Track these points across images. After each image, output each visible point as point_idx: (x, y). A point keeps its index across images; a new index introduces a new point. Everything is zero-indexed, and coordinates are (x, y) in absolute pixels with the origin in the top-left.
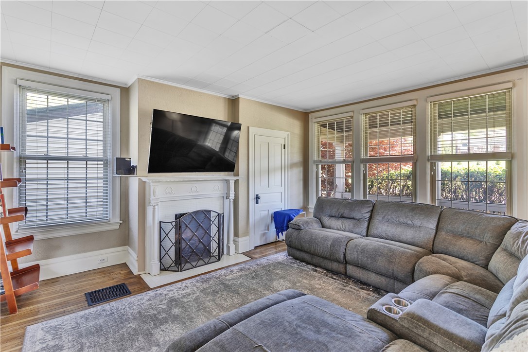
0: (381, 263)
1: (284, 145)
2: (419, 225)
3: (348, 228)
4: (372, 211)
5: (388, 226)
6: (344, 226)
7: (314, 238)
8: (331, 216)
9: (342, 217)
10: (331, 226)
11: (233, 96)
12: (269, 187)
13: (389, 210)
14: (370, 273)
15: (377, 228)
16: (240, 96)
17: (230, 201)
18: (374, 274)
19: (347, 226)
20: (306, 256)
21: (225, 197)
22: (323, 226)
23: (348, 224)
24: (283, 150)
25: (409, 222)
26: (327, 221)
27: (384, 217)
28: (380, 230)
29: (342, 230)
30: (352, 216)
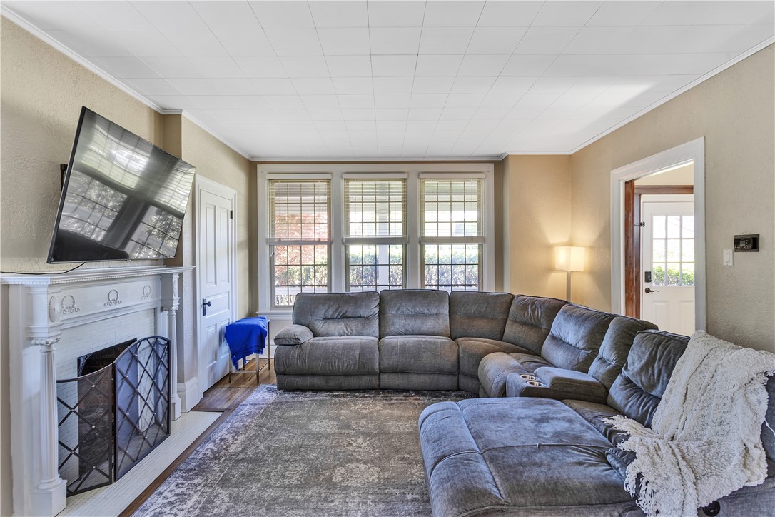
0: (427, 360)
1: (231, 212)
2: (435, 313)
3: (356, 330)
4: (379, 304)
5: (405, 319)
6: (349, 329)
7: (330, 351)
8: (326, 319)
9: (344, 317)
10: (330, 332)
11: (164, 109)
12: (216, 284)
13: (402, 300)
14: (410, 375)
15: (393, 324)
16: (184, 114)
17: (170, 316)
18: (416, 376)
19: (353, 329)
20: (317, 381)
21: (159, 309)
22: (315, 335)
23: (354, 325)
24: (230, 219)
25: (426, 311)
26: (320, 326)
27: (398, 309)
28: (397, 326)
29: (347, 335)
30: (358, 314)
